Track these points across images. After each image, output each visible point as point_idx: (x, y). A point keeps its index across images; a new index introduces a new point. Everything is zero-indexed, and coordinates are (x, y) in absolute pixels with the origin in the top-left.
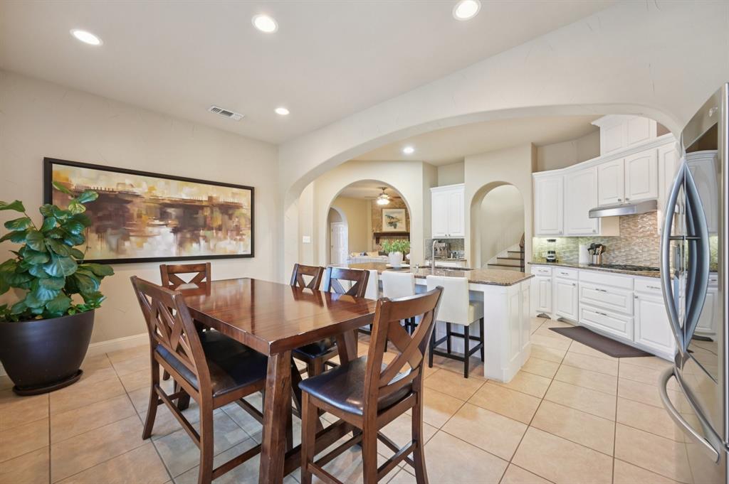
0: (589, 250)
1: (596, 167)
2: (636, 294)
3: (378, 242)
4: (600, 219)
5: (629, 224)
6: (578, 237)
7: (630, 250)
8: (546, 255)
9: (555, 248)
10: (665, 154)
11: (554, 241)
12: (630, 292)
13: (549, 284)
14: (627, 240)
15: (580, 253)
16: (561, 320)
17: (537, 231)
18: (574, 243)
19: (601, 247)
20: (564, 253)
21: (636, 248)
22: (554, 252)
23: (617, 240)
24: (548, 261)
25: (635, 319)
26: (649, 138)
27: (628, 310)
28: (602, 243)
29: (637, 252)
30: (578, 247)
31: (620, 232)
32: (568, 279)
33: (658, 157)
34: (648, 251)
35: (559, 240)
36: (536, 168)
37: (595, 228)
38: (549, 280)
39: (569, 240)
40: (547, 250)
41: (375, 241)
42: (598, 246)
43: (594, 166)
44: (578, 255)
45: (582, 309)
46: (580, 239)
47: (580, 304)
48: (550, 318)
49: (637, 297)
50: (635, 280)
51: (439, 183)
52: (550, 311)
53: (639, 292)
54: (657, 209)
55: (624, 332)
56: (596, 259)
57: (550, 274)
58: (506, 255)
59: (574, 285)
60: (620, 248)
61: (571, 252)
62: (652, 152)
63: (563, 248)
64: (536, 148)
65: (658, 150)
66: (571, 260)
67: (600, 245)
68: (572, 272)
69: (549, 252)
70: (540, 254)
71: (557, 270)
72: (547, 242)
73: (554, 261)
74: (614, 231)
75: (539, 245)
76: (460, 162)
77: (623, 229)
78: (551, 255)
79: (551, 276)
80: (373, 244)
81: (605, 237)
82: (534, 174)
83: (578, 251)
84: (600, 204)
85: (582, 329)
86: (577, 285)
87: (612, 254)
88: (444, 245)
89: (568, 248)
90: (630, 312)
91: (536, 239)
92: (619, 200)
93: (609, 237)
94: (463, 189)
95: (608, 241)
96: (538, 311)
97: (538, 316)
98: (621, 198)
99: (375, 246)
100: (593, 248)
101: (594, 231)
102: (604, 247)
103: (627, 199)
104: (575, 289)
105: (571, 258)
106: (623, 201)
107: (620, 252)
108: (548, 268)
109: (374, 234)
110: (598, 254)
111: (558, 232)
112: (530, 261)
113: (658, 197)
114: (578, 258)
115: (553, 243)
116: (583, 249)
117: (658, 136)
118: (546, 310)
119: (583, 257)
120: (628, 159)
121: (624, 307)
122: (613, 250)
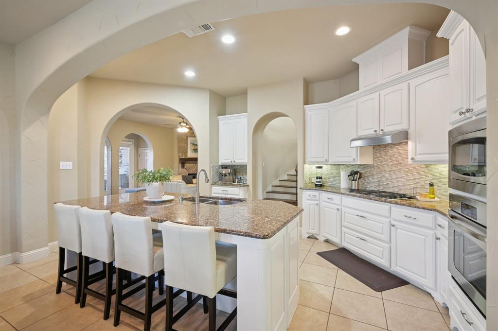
0: (349, 176)
1: (356, 101)
2: (393, 223)
3: (183, 166)
4: (359, 148)
5: (380, 154)
6: (339, 165)
7: (381, 177)
8: (314, 180)
9: (322, 174)
10: (416, 87)
11: (321, 167)
12: (388, 220)
13: (317, 207)
14: (379, 168)
15: (342, 178)
16: (327, 241)
17: (308, 159)
18: (336, 170)
19: (359, 174)
20: (329, 178)
21: (387, 175)
22: (321, 178)
23: (371, 168)
24: (316, 185)
25: (392, 247)
26: (401, 72)
27: (386, 237)
28: (359, 170)
29: (387, 179)
30: (339, 173)
31: (374, 160)
32: (332, 203)
33: (409, 90)
34: (396, 178)
35: (325, 167)
36: (307, 102)
37: (354, 157)
38: (317, 204)
39: (333, 166)
40: (315, 176)
41: (180, 165)
42: (356, 173)
43: (355, 99)
44: (340, 180)
45: (345, 233)
46: (341, 166)
47: (343, 228)
48: (318, 239)
49: (393, 226)
50: (392, 208)
51: (227, 112)
52: (317, 233)
53: (395, 220)
54: (407, 139)
55: (382, 259)
56: (355, 185)
57: (318, 198)
58: (286, 178)
59: (338, 210)
60: (373, 175)
61: (334, 177)
62: (405, 85)
63: (328, 174)
64: (308, 84)
65: (409, 83)
66: (334, 184)
67: (358, 172)
68: (336, 198)
69: (317, 178)
70: (310, 179)
71: (324, 195)
72: (315, 169)
73: (321, 186)
74: (369, 160)
75: (309, 171)
76: (243, 94)
77: (376, 158)
78: (318, 180)
79: (319, 200)
80: (179, 168)
81: (361, 165)
82: (305, 106)
83: (339, 176)
84: (359, 135)
85: (344, 251)
86: (340, 210)
87: (367, 179)
88: (229, 170)
89: (332, 173)
90: (387, 240)
91: (306, 166)
92: (375, 131)
93: (365, 165)
94: (246, 119)
95: (363, 169)
96: (307, 233)
97: (308, 237)
98: (377, 129)
99: (181, 170)
100: (353, 174)
101: (354, 160)
102: (361, 174)
103: (382, 130)
104: (339, 213)
105: (334, 183)
106: (378, 132)
107: (373, 178)
108: (316, 193)
109: (180, 159)
110: (356, 181)
111: (323, 160)
112: (302, 187)
113: (409, 129)
114: (340, 183)
115: (320, 170)
116: (344, 175)
117: (409, 69)
118: (314, 232)
119: (344, 183)
120: (383, 93)
121: (382, 234)
122: (368, 177)
